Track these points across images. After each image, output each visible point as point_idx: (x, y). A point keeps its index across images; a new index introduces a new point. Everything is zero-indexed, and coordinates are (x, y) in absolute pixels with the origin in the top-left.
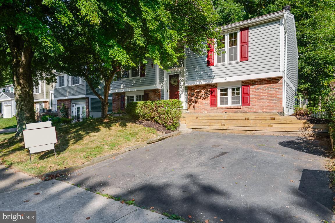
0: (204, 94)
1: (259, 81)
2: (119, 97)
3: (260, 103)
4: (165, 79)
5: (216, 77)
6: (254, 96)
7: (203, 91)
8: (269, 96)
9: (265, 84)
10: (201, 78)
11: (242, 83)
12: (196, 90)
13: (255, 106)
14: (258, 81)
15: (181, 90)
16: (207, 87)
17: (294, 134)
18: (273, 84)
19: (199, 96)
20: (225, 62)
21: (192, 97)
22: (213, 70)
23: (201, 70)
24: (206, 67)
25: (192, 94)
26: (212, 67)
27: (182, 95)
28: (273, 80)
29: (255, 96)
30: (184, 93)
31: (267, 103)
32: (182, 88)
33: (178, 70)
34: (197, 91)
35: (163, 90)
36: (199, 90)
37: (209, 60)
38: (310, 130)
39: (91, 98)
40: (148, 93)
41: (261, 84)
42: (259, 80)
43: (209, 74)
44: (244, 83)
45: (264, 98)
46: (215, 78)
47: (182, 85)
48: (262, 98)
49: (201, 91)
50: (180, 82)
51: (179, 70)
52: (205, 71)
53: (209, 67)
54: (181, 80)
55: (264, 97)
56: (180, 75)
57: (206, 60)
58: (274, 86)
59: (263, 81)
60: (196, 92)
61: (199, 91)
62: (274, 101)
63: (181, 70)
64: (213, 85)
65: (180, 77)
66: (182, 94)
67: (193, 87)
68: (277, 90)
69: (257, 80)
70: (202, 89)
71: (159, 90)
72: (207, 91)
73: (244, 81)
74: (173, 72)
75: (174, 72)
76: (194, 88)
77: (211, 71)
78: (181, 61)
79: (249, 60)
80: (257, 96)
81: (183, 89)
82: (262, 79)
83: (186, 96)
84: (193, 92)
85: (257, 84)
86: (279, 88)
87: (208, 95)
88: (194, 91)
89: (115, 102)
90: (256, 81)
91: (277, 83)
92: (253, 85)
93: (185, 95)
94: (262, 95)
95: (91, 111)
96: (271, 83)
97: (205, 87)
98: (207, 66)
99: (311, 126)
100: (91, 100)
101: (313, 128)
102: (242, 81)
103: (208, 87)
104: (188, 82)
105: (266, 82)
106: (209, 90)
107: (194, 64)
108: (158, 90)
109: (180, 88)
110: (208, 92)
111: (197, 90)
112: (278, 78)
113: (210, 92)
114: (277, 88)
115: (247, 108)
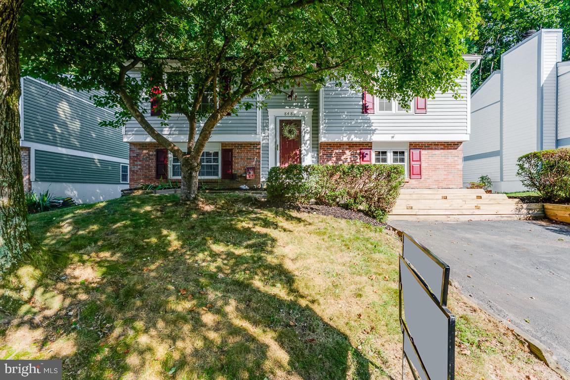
0: (350, 158)
1: (434, 145)
2: (151, 153)
3: (434, 175)
4: (272, 126)
5: (377, 132)
6: (426, 165)
7: (348, 153)
8: (447, 167)
9: (442, 149)
10: (351, 130)
11: (410, 145)
12: (335, 149)
13: (428, 179)
14: (432, 145)
15: (306, 148)
16: (356, 147)
17: (508, 217)
18: (451, 150)
19: (340, 160)
20: (391, 110)
21: (328, 161)
22: (372, 121)
23: (352, 117)
24: (360, 114)
25: (329, 157)
26: (370, 116)
27: (306, 157)
28: (451, 145)
29: (428, 165)
30: (310, 154)
31: (445, 175)
32: (307, 145)
33: (298, 112)
34: (337, 151)
35: (267, 147)
36: (341, 151)
37: (366, 104)
38: (524, 211)
39: (36, 150)
40: (232, 149)
41: (436, 149)
42: (433, 143)
43: (366, 125)
44: (412, 145)
45: (439, 168)
46: (375, 133)
47: (307, 141)
48: (437, 169)
49: (344, 153)
50: (303, 133)
51: (302, 113)
52: (359, 121)
53: (367, 114)
54: (305, 130)
55: (439, 166)
56: (304, 122)
57: (361, 103)
58: (452, 152)
59: (438, 145)
60: (336, 153)
61: (340, 153)
62: (452, 173)
63: (304, 113)
64: (366, 145)
65: (303, 125)
66: (307, 155)
67: (331, 145)
68: (456, 158)
69: (431, 143)
70: (346, 149)
71: (259, 144)
72: (356, 153)
73: (414, 143)
74: (287, 115)
75: (290, 115)
76: (332, 147)
77: (369, 122)
78: (305, 99)
79: (428, 114)
80: (431, 165)
81: (309, 147)
82: (438, 143)
83: (314, 159)
84: (329, 153)
85: (432, 149)
86: (458, 156)
87: (357, 159)
88: (333, 151)
89: (139, 163)
90: (430, 145)
91: (456, 149)
92: (425, 149)
93: (313, 157)
94: (437, 165)
95: (36, 180)
96: (448, 149)
97: (351, 147)
98: (363, 113)
99: (525, 206)
100: (36, 153)
101: (527, 209)
102: (410, 143)
103: (358, 147)
104: (327, 135)
105: (442, 147)
106: (358, 151)
107: (338, 107)
108: (256, 145)
109: (303, 145)
110: (357, 155)
111: (337, 149)
112: (457, 142)
113: (361, 155)
114: (456, 156)
115: (417, 182)
